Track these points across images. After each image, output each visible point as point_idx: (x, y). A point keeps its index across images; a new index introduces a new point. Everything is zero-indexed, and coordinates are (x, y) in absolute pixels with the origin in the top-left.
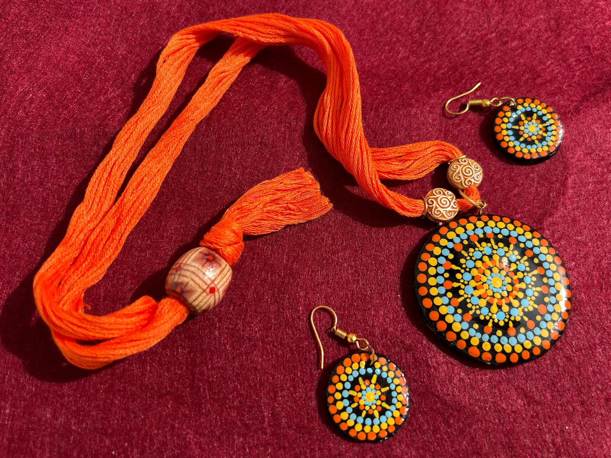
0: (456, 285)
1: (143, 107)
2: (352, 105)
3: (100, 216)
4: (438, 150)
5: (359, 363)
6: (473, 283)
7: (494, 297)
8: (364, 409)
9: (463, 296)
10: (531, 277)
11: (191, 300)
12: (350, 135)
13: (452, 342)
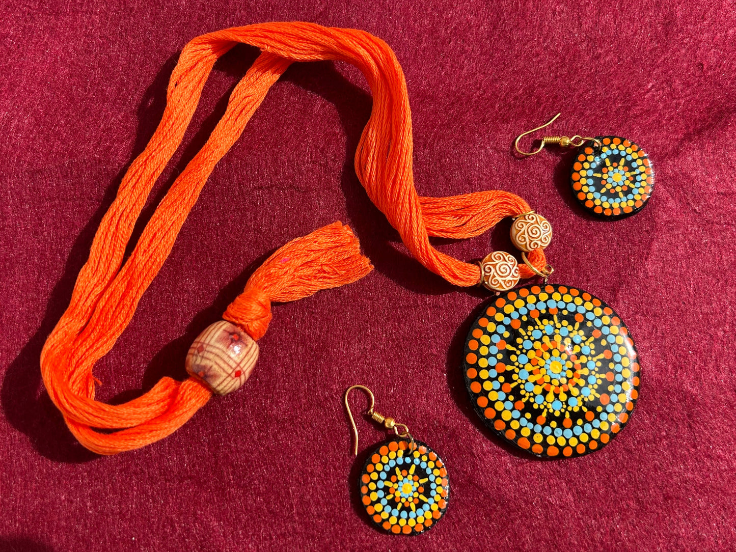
0: (509, 368)
1: (153, 144)
2: (401, 150)
3: (108, 278)
4: (502, 203)
5: (396, 452)
6: (529, 367)
7: (551, 384)
8: (400, 502)
9: (516, 381)
10: (596, 362)
11: (215, 384)
12: (398, 187)
13: (500, 431)
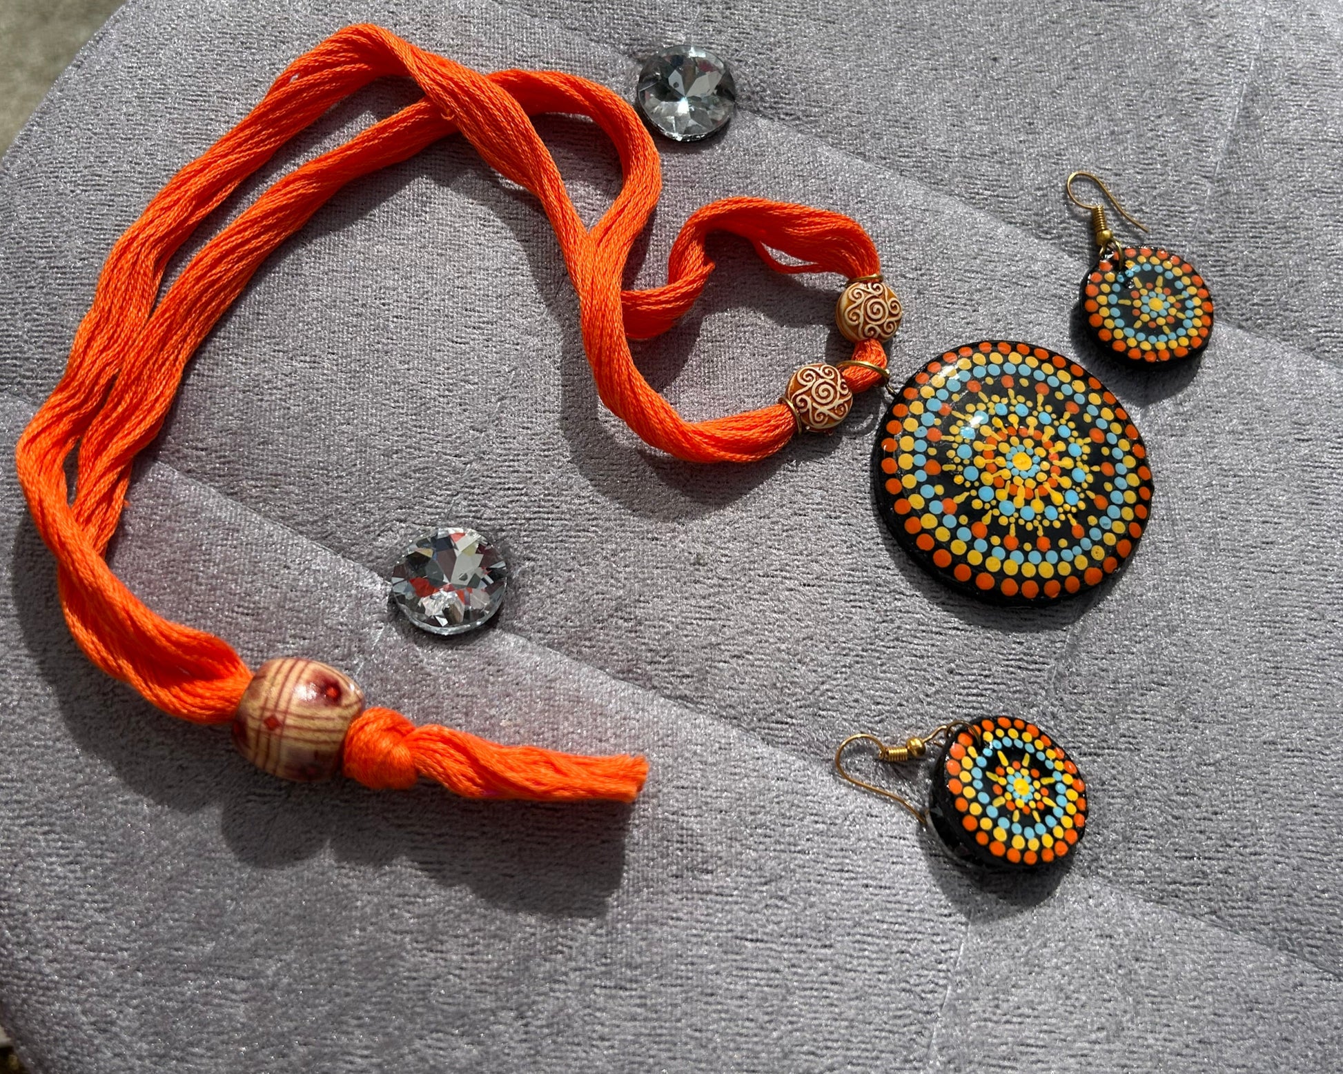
0: (987, 519)
7: (1041, 483)
9: (1010, 523)
13: (1059, 593)
